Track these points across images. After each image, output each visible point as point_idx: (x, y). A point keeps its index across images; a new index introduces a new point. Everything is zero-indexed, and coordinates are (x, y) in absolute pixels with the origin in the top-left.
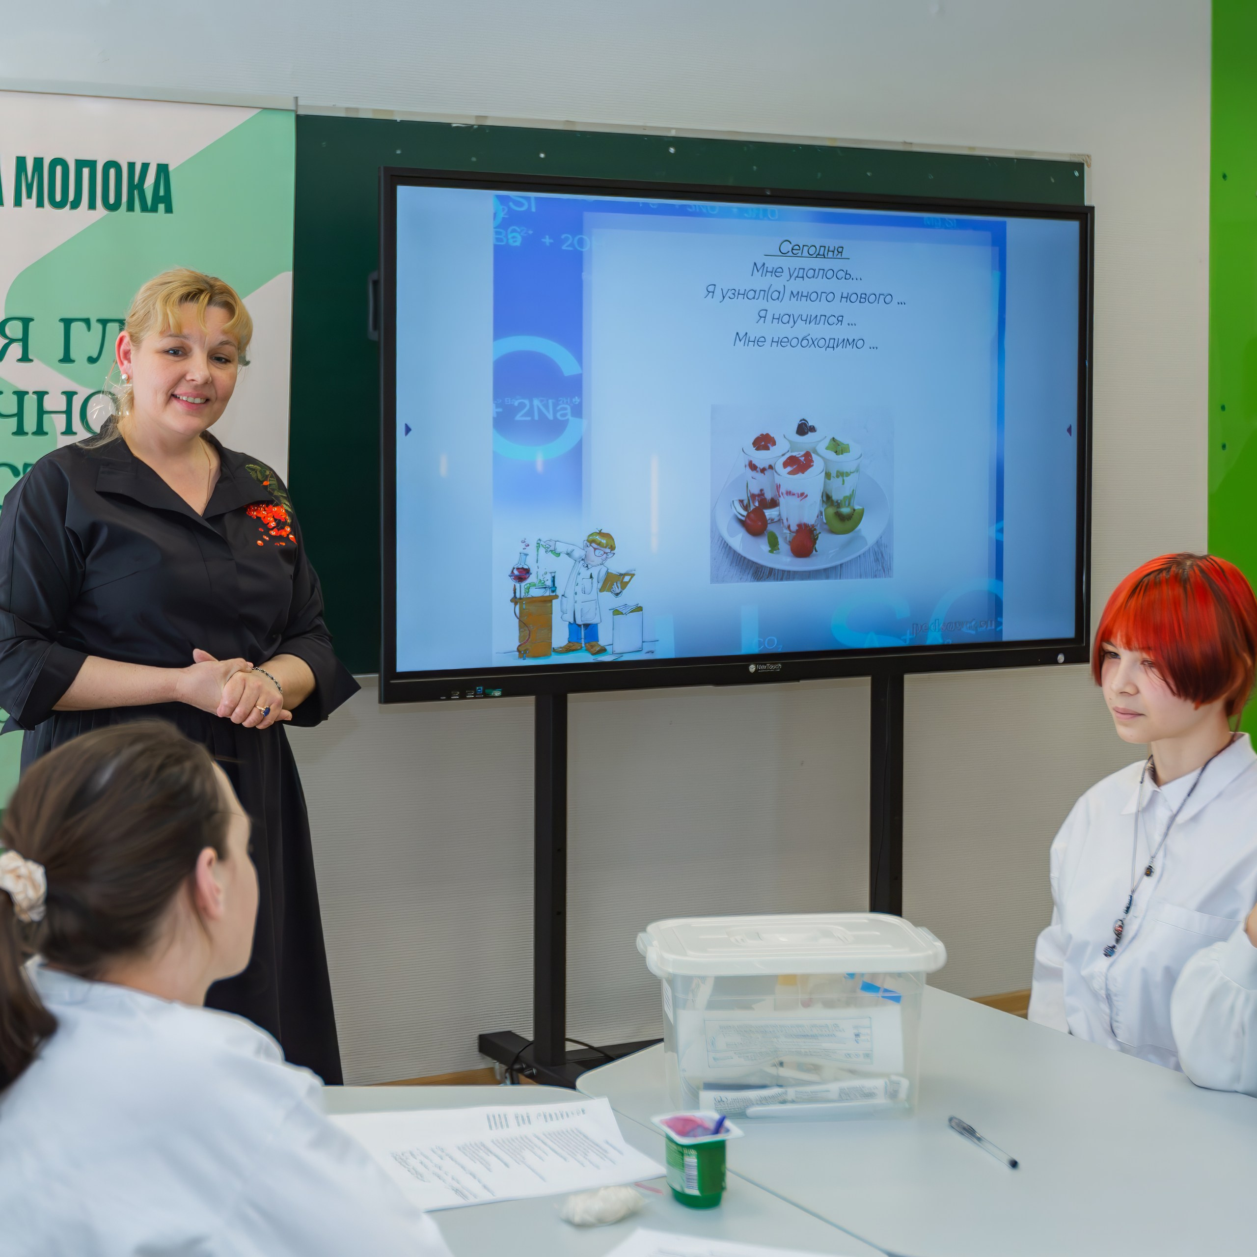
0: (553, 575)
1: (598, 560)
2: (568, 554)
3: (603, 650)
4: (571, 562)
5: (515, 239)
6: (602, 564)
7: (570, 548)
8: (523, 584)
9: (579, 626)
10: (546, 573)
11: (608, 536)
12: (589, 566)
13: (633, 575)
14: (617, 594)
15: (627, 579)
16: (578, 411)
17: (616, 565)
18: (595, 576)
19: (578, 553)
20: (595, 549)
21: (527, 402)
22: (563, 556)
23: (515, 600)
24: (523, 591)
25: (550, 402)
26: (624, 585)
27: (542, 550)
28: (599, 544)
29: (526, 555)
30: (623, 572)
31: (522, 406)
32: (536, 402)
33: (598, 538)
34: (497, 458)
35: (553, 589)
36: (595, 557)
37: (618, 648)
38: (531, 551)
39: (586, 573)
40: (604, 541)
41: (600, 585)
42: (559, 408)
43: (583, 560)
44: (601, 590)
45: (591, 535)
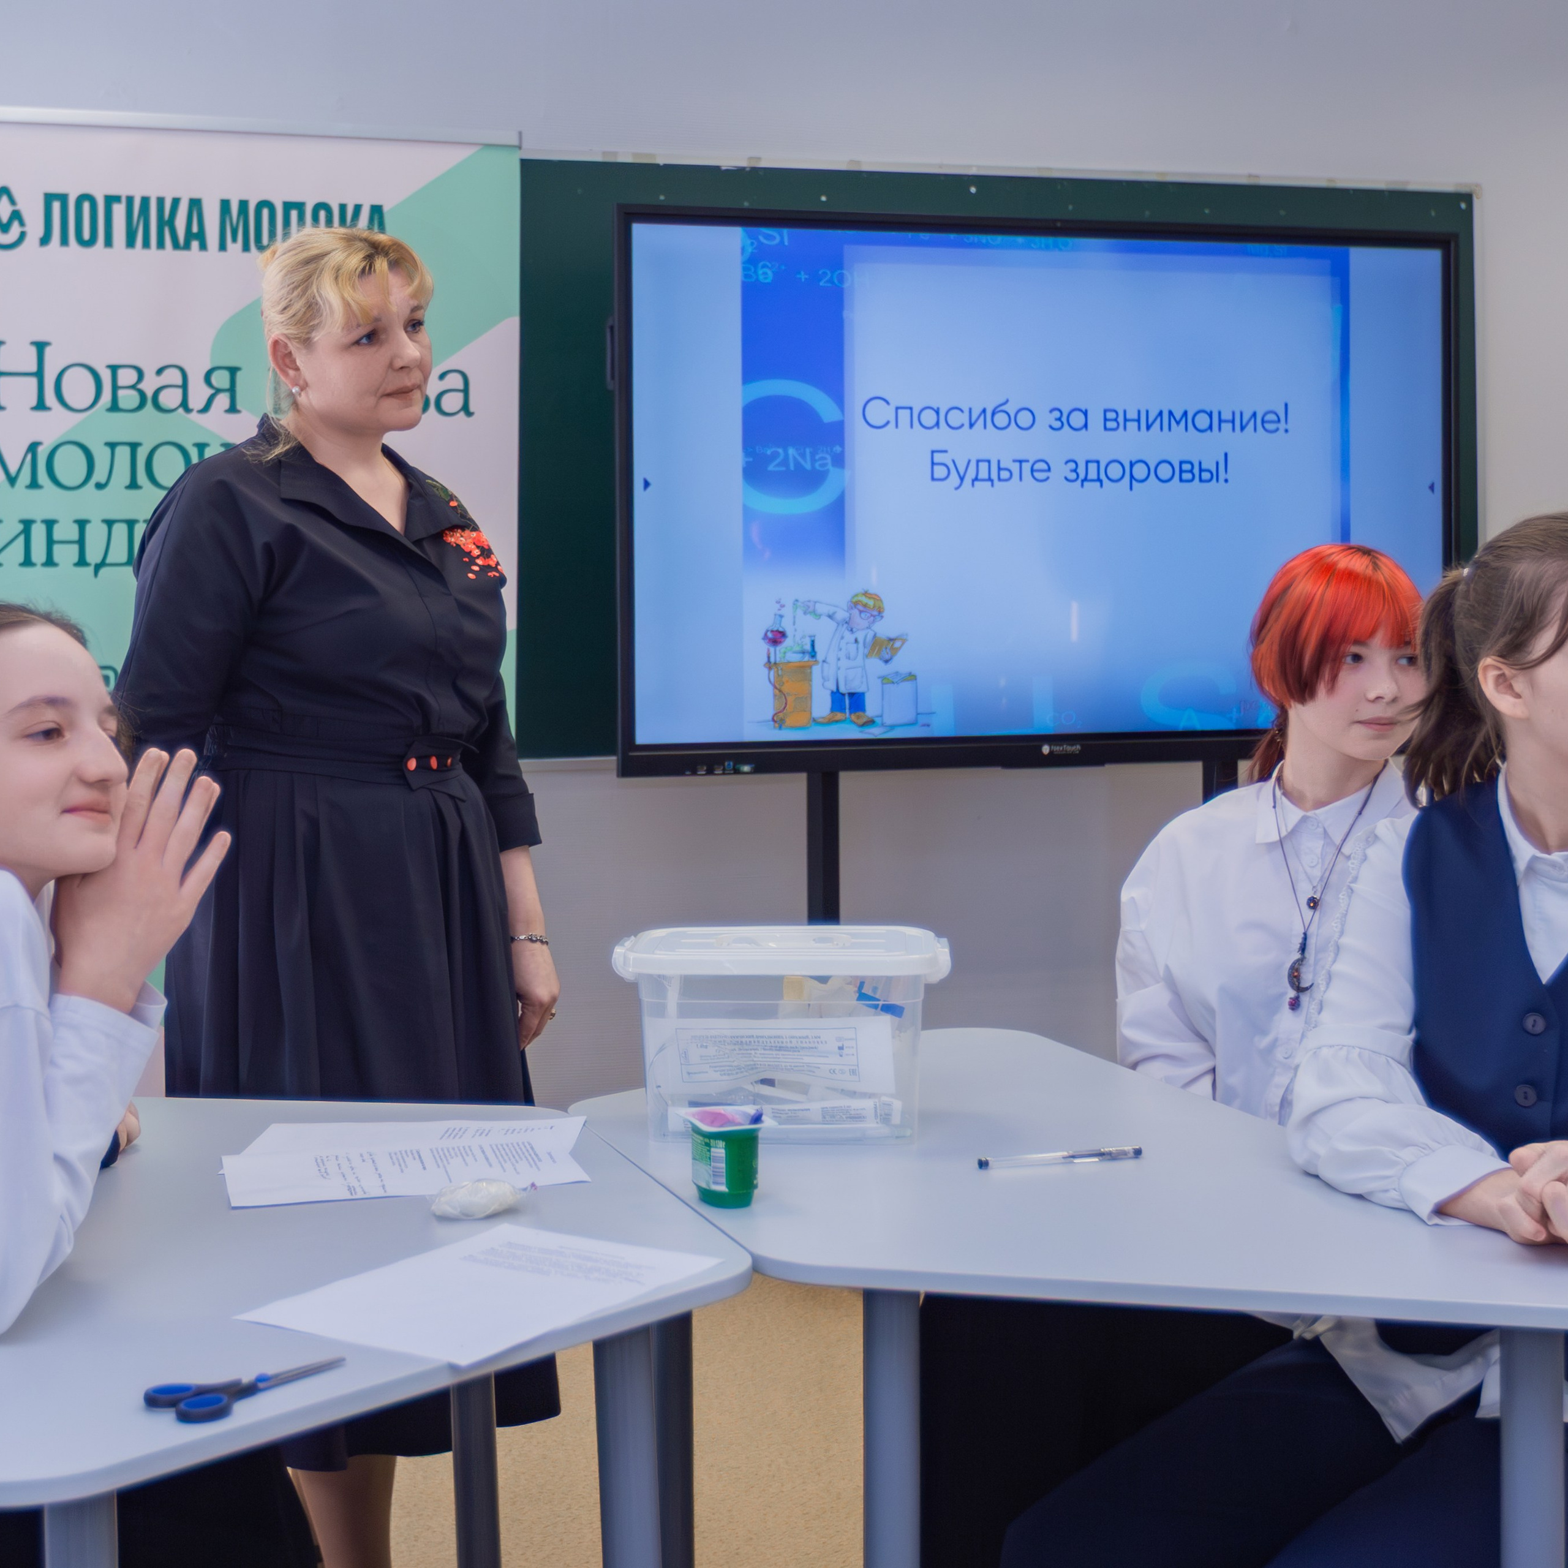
0: (813, 638)
1: (865, 623)
2: (830, 617)
3: (871, 722)
4: (832, 625)
5: (766, 274)
6: (869, 628)
7: (831, 610)
8: (778, 648)
9: (843, 695)
10: (803, 637)
11: (876, 598)
12: (854, 630)
13: (904, 641)
14: (887, 662)
15: (897, 644)
16: (839, 461)
17: (884, 628)
18: (861, 640)
19: (841, 615)
20: (861, 612)
21: (780, 451)
22: (825, 619)
23: (770, 665)
24: (778, 656)
25: (808, 451)
26: (895, 651)
27: (800, 612)
28: (865, 606)
29: (781, 616)
30: (893, 635)
31: (775, 455)
32: (791, 451)
33: (864, 600)
34: (748, 514)
35: (813, 654)
36: (860, 621)
37: (888, 720)
38: (787, 612)
39: (850, 637)
40: (871, 603)
41: (866, 651)
42: (817, 457)
43: (846, 623)
44: (867, 656)
45: (856, 595)
